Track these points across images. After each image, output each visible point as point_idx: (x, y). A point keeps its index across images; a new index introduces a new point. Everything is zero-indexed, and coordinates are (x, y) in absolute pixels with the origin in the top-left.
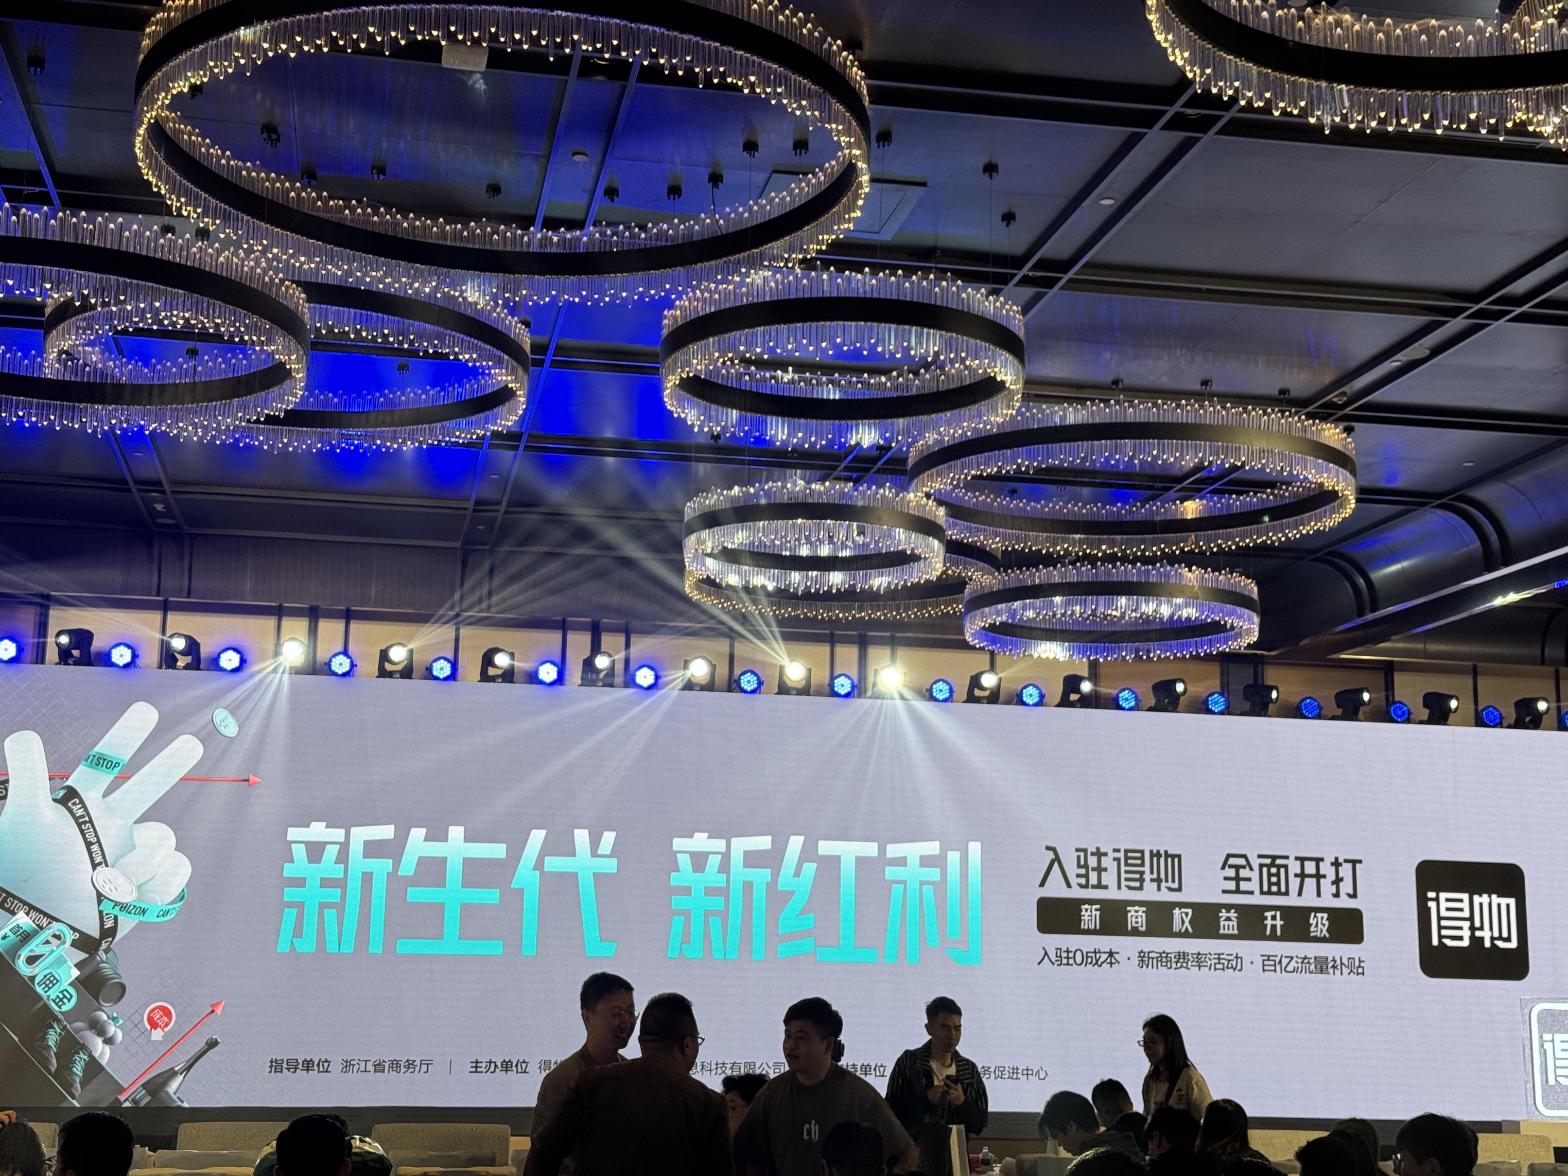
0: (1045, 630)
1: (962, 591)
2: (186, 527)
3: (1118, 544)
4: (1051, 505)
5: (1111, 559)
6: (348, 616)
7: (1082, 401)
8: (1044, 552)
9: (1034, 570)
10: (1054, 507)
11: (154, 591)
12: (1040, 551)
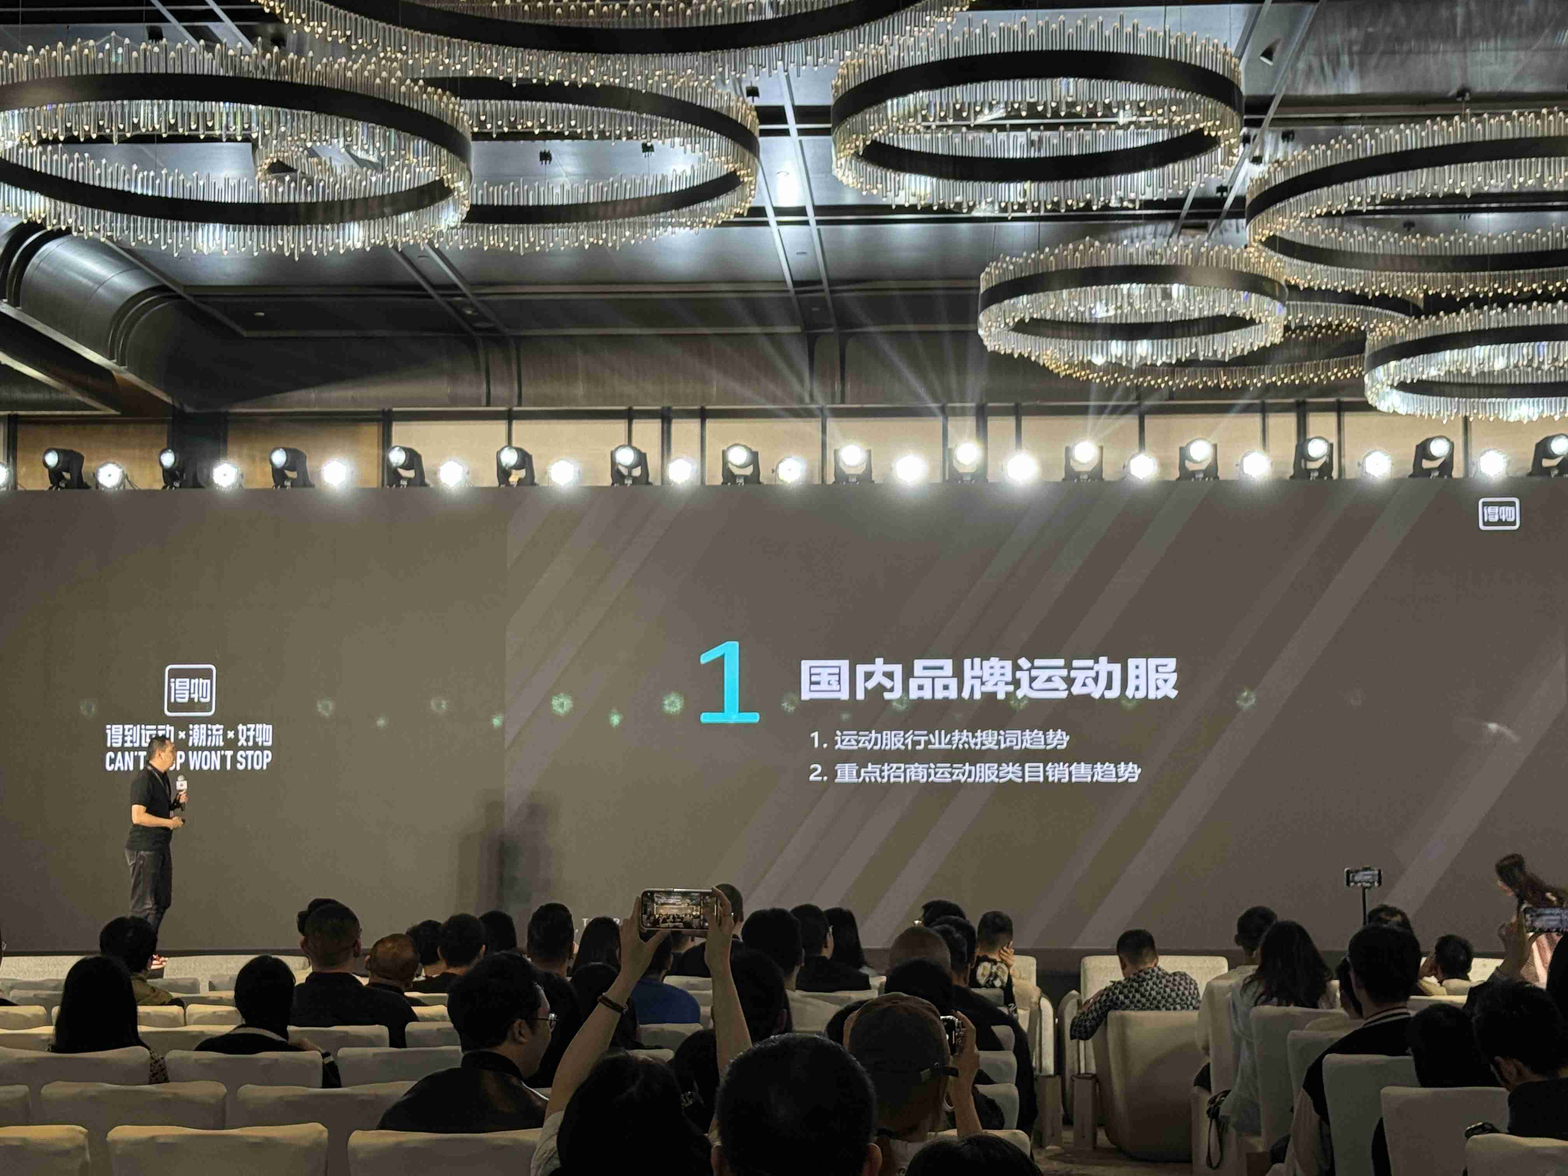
0: (1484, 386)
1: (1362, 350)
2: (507, 330)
3: (1537, 279)
4: (1452, 238)
5: (1529, 299)
6: (703, 415)
7: (1419, 119)
8: (1443, 295)
9: (1434, 318)
10: (1456, 240)
11: (484, 401)
12: (1438, 295)
